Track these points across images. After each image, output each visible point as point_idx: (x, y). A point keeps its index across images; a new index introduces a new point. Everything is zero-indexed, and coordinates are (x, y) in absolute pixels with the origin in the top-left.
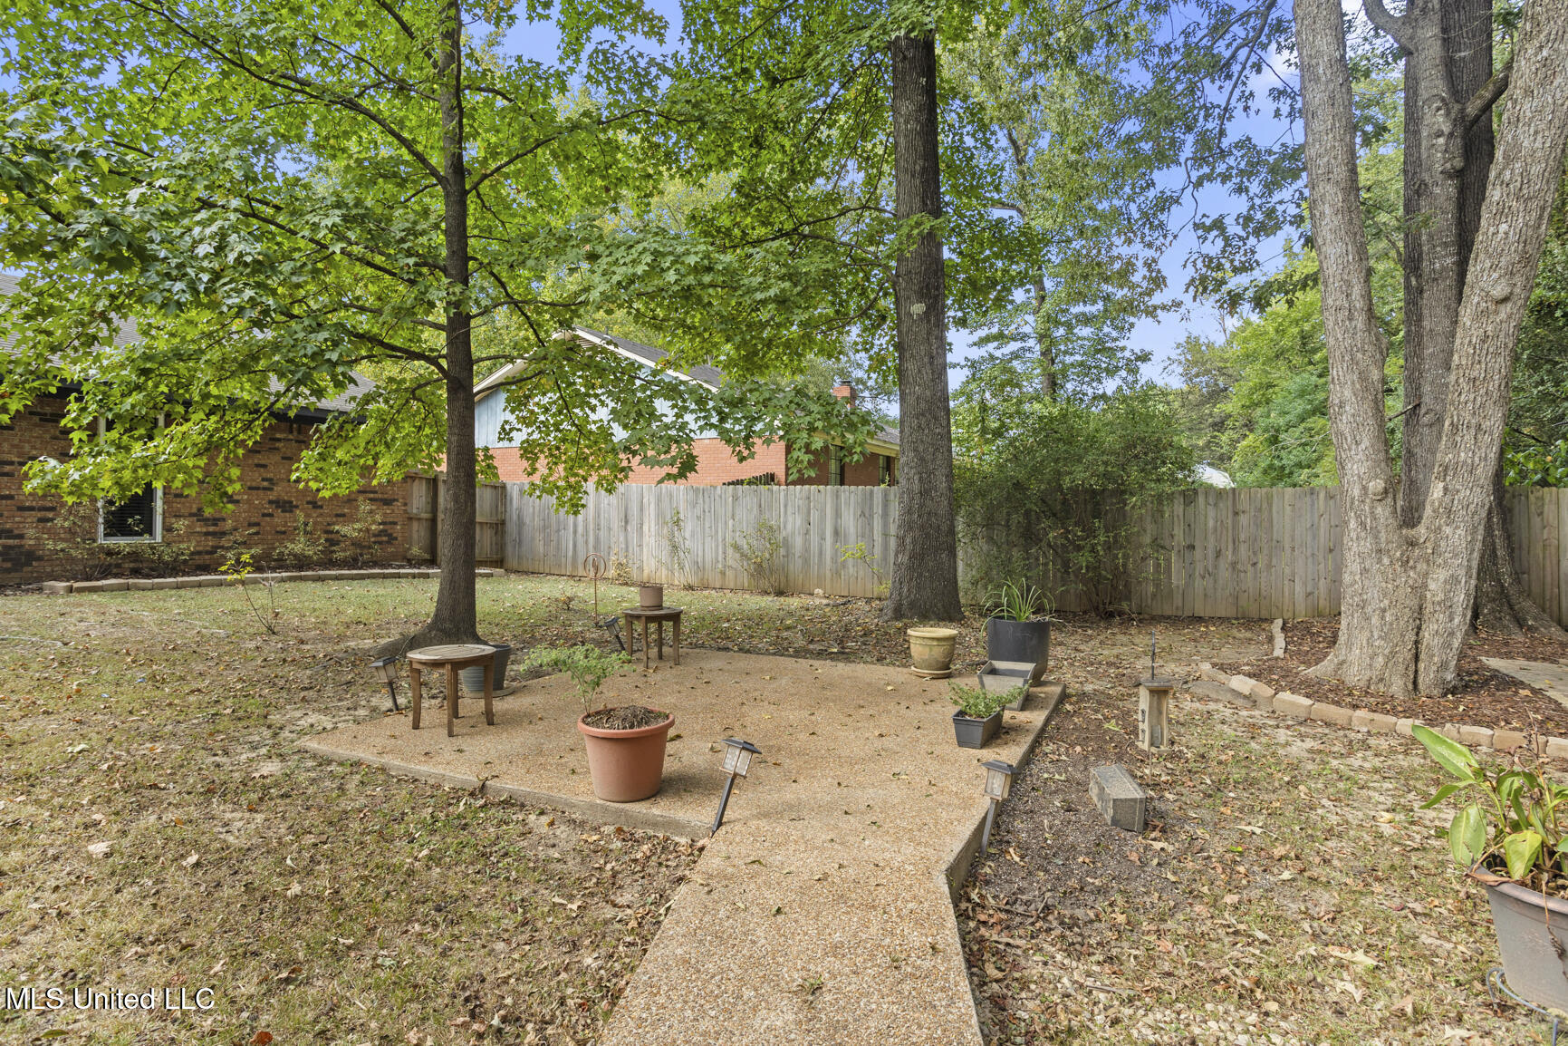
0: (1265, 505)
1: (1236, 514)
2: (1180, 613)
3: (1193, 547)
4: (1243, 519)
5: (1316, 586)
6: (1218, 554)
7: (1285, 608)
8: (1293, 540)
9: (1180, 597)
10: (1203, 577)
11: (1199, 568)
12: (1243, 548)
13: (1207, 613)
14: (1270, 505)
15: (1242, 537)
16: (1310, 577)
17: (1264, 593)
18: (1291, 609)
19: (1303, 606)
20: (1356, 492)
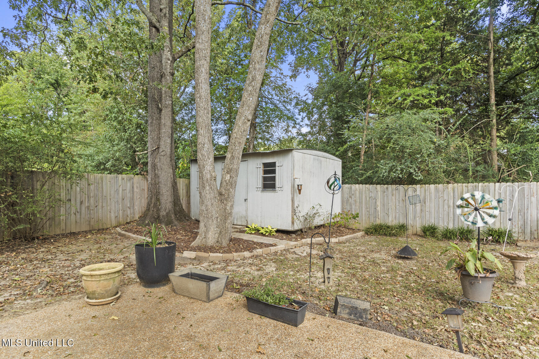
0: (100, 181)
1: (89, 185)
2: (64, 232)
3: (70, 200)
4: (92, 187)
5: (119, 213)
6: (81, 203)
7: (108, 223)
8: (110, 196)
9: (64, 224)
10: (75, 214)
11: (73, 210)
12: (92, 200)
13: (77, 230)
14: (102, 182)
15: (92, 195)
16: (116, 211)
17: (100, 218)
18: (110, 223)
19: (114, 221)
20: (209, 176)
